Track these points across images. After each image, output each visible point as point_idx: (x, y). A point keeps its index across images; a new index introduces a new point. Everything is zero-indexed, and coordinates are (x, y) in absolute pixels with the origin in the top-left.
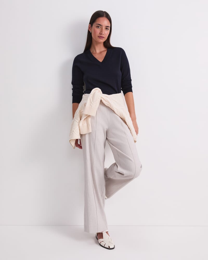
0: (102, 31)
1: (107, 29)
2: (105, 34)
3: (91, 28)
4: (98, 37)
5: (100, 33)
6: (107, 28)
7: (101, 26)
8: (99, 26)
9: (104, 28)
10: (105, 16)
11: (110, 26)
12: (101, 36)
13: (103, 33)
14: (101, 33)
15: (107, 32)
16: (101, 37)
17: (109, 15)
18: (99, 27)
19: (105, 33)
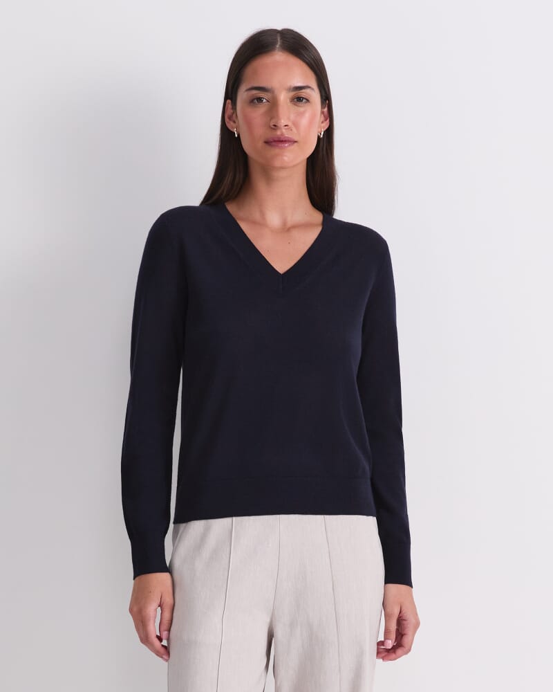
1: (298, 99)
4: (267, 142)
6: (301, 94)
7: (269, 96)
8: (261, 94)
9: (283, 98)
16: (280, 141)
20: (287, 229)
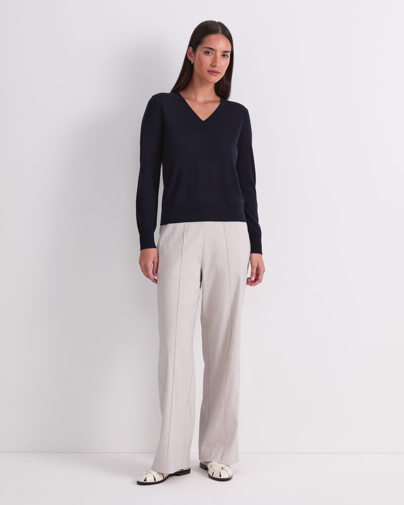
0: (215, 60)
1: (224, 55)
2: (221, 66)
3: (193, 55)
4: (208, 71)
5: (211, 65)
6: (226, 54)
7: (214, 52)
8: (210, 51)
9: (219, 54)
10: (220, 31)
11: (230, 51)
12: (215, 69)
13: (219, 65)
14: (213, 64)
15: (225, 63)
16: (215, 72)
17: (228, 30)
18: (209, 53)
19: (221, 64)
20: (206, 103)
